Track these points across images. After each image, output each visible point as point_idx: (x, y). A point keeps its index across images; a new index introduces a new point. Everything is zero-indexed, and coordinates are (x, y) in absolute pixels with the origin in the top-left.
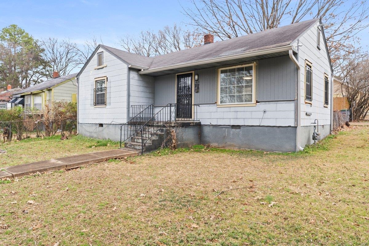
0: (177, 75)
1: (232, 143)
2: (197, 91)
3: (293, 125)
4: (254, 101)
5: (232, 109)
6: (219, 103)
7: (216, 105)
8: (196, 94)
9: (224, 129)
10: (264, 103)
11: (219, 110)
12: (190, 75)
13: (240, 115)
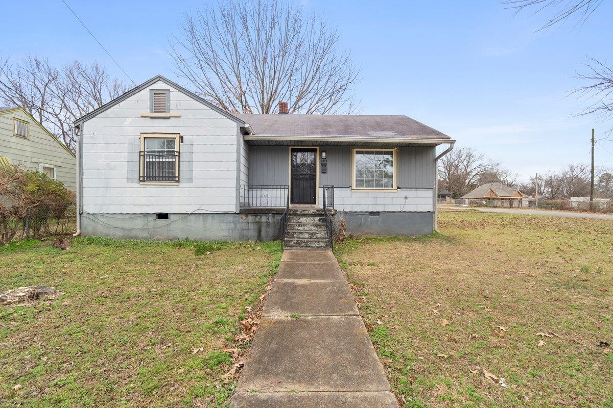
0: (292, 149)
1: (369, 231)
2: (324, 171)
3: (431, 210)
4: (395, 187)
5: (371, 195)
6: (354, 187)
7: (350, 189)
8: (323, 175)
9: (360, 216)
10: (405, 189)
11: (354, 195)
12: (315, 150)
13: (379, 201)
